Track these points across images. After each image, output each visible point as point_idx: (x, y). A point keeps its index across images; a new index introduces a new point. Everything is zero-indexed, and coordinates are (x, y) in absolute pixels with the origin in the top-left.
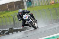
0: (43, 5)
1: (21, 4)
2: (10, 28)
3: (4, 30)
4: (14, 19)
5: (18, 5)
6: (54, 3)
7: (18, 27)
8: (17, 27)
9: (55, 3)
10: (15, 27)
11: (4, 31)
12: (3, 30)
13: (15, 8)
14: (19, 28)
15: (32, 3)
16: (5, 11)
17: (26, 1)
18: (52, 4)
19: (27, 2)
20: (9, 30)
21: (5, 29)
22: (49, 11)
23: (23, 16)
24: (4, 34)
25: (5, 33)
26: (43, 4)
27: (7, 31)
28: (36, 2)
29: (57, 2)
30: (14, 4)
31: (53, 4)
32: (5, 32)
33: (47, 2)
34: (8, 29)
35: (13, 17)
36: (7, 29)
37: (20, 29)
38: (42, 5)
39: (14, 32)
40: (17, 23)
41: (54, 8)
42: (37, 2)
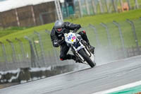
0: (101, 14)
1: (50, 12)
2: (21, 69)
3: (8, 73)
4: (33, 46)
5: (43, 13)
6: (128, 8)
7: (43, 66)
8: (39, 67)
9: (130, 9)
10: (35, 67)
11: (7, 76)
12: (6, 72)
13: (34, 20)
14: (44, 69)
15: (77, 8)
16: (10, 28)
17: (61, 4)
18: (124, 11)
19: (63, 6)
20: (20, 73)
21: (10, 72)
22: (117, 27)
23: (65, 35)
24: (7, 82)
25: (10, 81)
26: (102, 12)
27: (15, 75)
28: (84, 6)
29: (134, 5)
30: (32, 10)
31: (125, 9)
32: (9, 78)
33: (112, 7)
34: (18, 71)
35: (30, 42)
36: (14, 72)
37: (46, 71)
38: (99, 12)
39: (32, 77)
40: (39, 55)
41: (128, 20)
42: (88, 5)
